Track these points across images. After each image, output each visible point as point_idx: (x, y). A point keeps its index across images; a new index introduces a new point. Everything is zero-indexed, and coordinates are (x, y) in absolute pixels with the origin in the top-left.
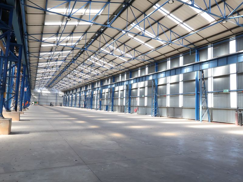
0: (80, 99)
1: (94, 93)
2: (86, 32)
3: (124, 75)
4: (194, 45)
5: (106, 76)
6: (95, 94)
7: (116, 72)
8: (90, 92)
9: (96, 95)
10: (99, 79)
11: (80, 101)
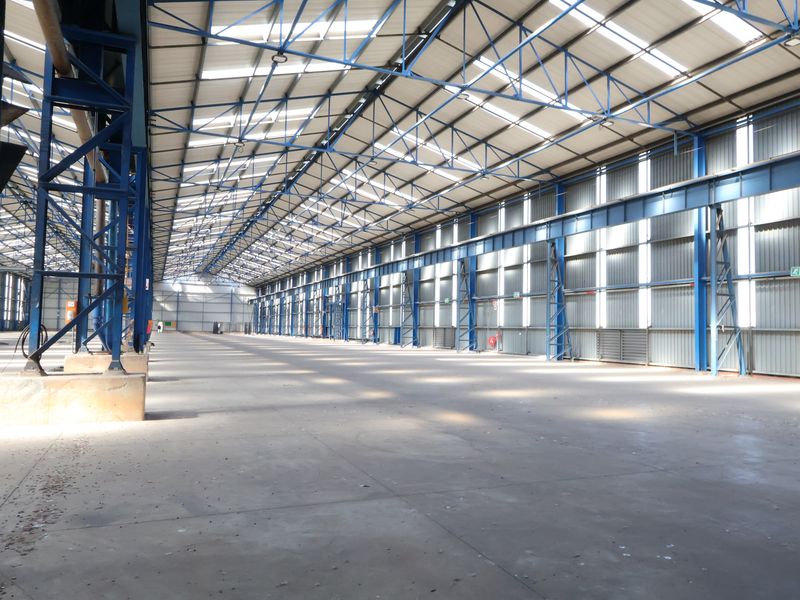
0: (306, 310)
1: (354, 290)
2: (329, 94)
3: (451, 227)
4: (689, 122)
5: (389, 232)
6: (356, 293)
7: (424, 219)
8: (341, 287)
9: (360, 295)
10: (369, 244)
11: (307, 314)
